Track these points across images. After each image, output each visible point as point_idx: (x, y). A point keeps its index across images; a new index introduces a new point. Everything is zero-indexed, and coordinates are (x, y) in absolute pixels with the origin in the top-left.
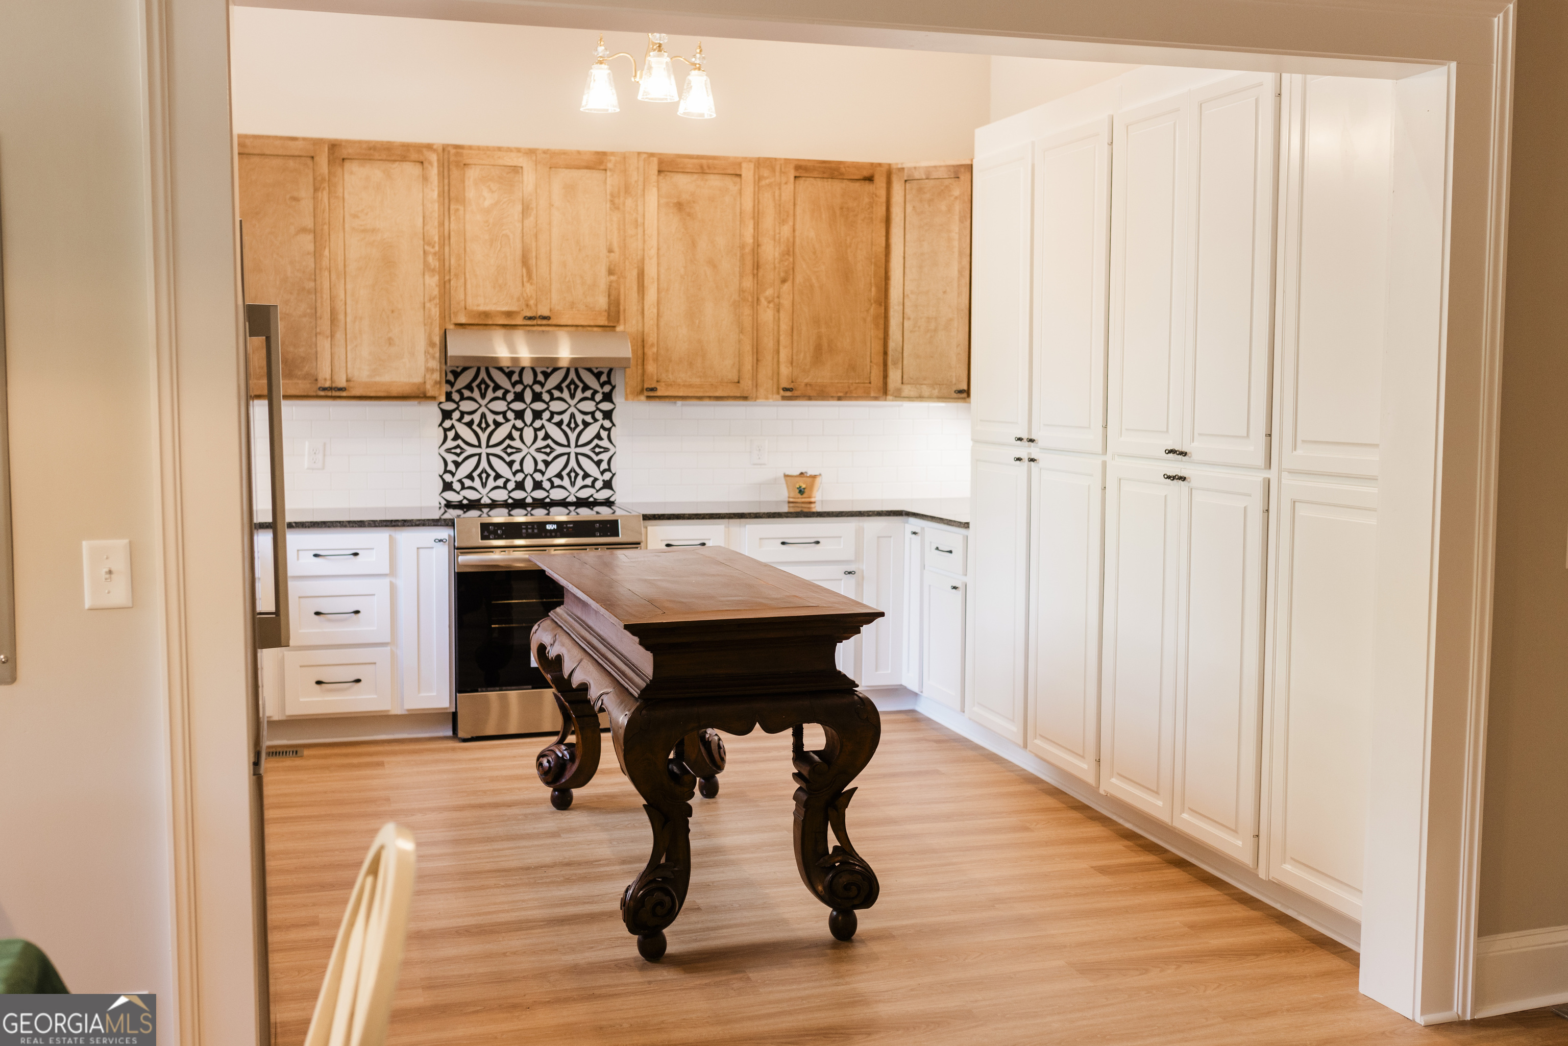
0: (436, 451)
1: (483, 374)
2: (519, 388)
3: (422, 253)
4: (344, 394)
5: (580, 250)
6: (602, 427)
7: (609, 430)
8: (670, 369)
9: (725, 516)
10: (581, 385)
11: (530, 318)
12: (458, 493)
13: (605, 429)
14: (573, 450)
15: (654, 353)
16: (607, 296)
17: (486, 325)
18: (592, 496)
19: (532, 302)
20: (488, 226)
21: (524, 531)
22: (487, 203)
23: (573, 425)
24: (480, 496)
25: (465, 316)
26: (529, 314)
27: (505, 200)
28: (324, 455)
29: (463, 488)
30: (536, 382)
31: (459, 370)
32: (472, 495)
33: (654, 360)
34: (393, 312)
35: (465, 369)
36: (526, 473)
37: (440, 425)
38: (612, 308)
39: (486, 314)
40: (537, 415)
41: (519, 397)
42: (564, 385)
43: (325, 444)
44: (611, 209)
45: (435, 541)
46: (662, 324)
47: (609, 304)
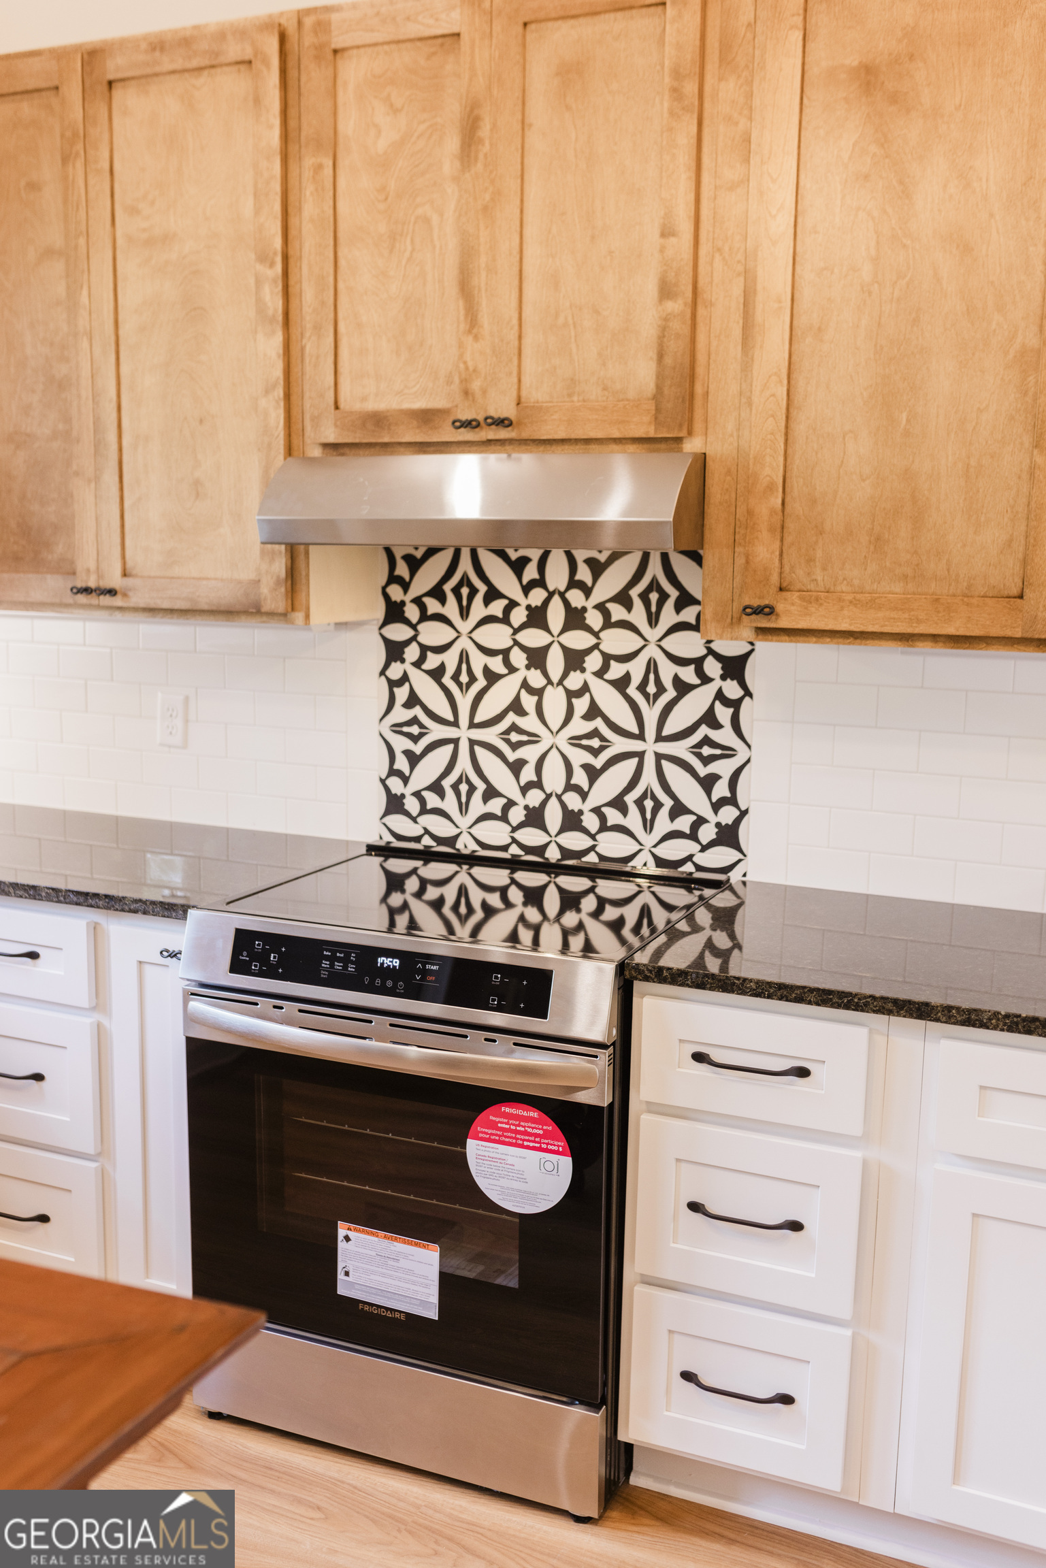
0: (375, 727)
1: (465, 565)
2: (537, 597)
3: (252, 281)
4: (117, 601)
5: (593, 238)
6: (720, 696)
7: (736, 704)
8: (819, 553)
9: (866, 1004)
10: (674, 594)
11: (468, 424)
12: (414, 820)
13: (727, 702)
14: (650, 747)
15: (772, 512)
16: (655, 357)
17: (385, 446)
18: (690, 858)
19: (476, 385)
20: (386, 199)
21: (325, 964)
22: (382, 145)
23: (652, 689)
24: (457, 831)
25: (336, 426)
26: (465, 416)
27: (422, 127)
28: (186, 721)
29: (424, 811)
30: (573, 583)
31: (419, 554)
32: (442, 828)
33: (771, 530)
34: (201, 421)
35: (431, 552)
36: (548, 792)
37: (383, 673)
38: (666, 391)
39: (378, 420)
40: (574, 660)
41: (537, 618)
42: (634, 593)
43: (187, 699)
44: (672, 113)
45: (161, 953)
46: (801, 428)
47: (660, 377)
